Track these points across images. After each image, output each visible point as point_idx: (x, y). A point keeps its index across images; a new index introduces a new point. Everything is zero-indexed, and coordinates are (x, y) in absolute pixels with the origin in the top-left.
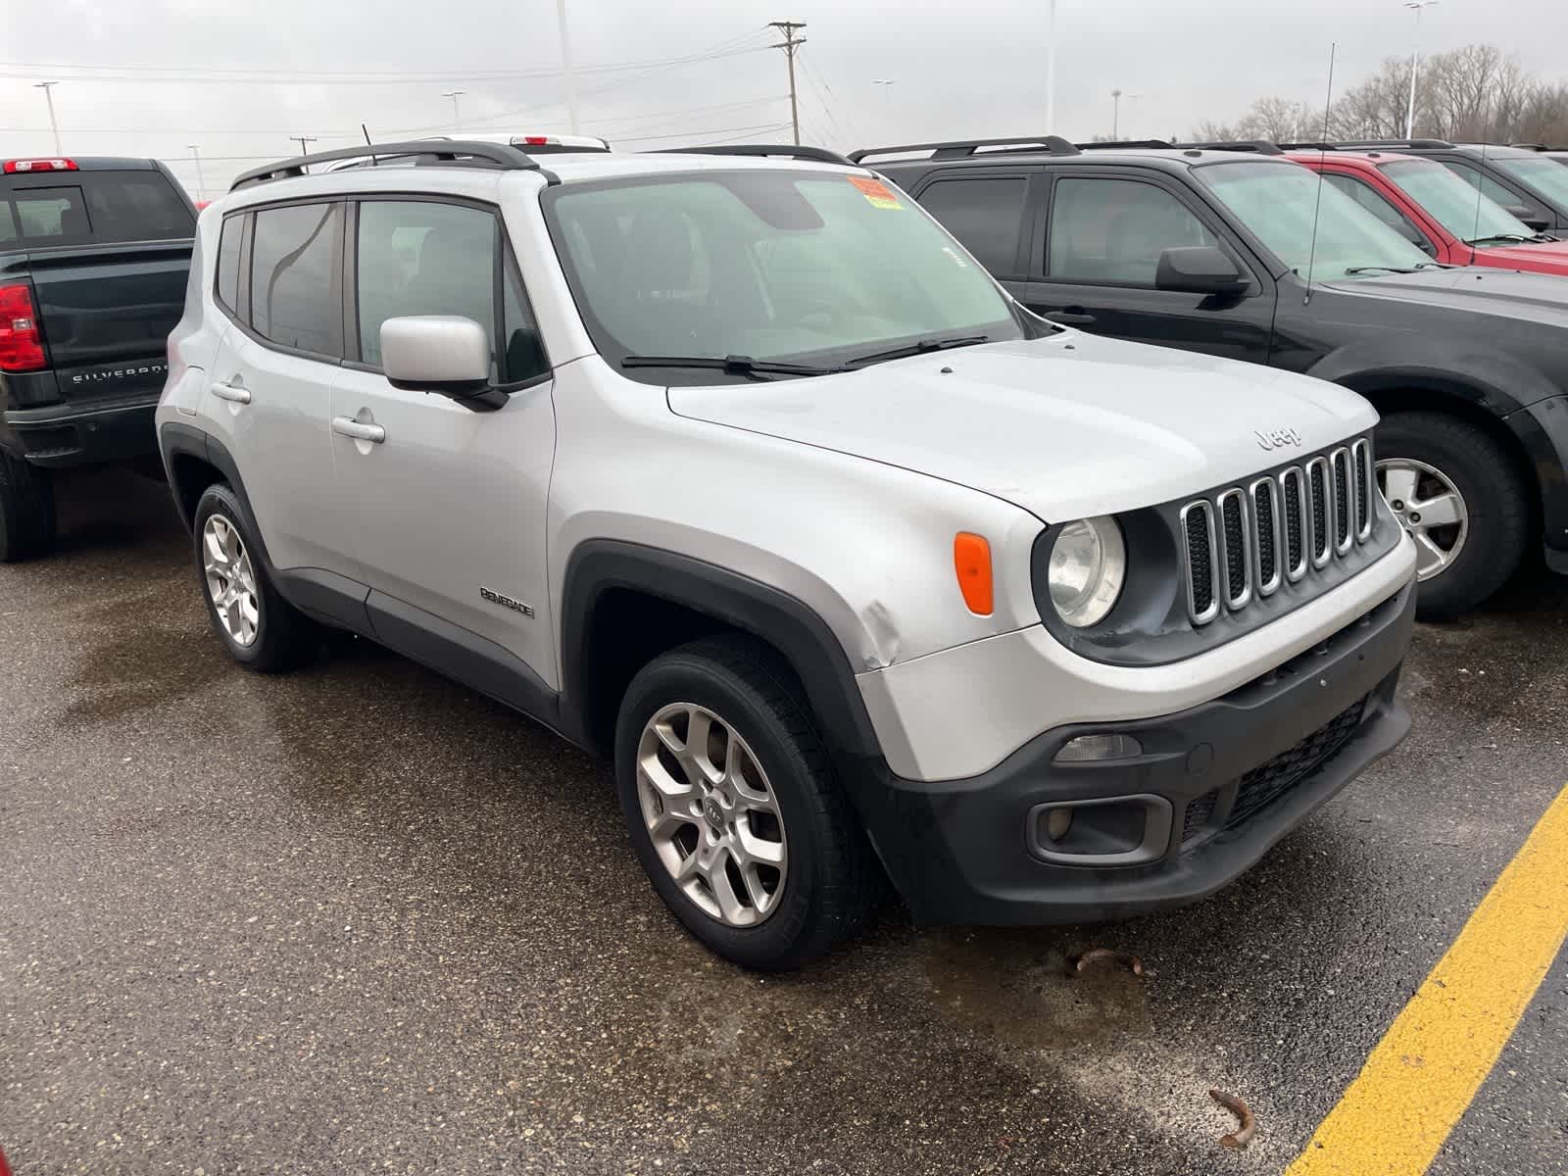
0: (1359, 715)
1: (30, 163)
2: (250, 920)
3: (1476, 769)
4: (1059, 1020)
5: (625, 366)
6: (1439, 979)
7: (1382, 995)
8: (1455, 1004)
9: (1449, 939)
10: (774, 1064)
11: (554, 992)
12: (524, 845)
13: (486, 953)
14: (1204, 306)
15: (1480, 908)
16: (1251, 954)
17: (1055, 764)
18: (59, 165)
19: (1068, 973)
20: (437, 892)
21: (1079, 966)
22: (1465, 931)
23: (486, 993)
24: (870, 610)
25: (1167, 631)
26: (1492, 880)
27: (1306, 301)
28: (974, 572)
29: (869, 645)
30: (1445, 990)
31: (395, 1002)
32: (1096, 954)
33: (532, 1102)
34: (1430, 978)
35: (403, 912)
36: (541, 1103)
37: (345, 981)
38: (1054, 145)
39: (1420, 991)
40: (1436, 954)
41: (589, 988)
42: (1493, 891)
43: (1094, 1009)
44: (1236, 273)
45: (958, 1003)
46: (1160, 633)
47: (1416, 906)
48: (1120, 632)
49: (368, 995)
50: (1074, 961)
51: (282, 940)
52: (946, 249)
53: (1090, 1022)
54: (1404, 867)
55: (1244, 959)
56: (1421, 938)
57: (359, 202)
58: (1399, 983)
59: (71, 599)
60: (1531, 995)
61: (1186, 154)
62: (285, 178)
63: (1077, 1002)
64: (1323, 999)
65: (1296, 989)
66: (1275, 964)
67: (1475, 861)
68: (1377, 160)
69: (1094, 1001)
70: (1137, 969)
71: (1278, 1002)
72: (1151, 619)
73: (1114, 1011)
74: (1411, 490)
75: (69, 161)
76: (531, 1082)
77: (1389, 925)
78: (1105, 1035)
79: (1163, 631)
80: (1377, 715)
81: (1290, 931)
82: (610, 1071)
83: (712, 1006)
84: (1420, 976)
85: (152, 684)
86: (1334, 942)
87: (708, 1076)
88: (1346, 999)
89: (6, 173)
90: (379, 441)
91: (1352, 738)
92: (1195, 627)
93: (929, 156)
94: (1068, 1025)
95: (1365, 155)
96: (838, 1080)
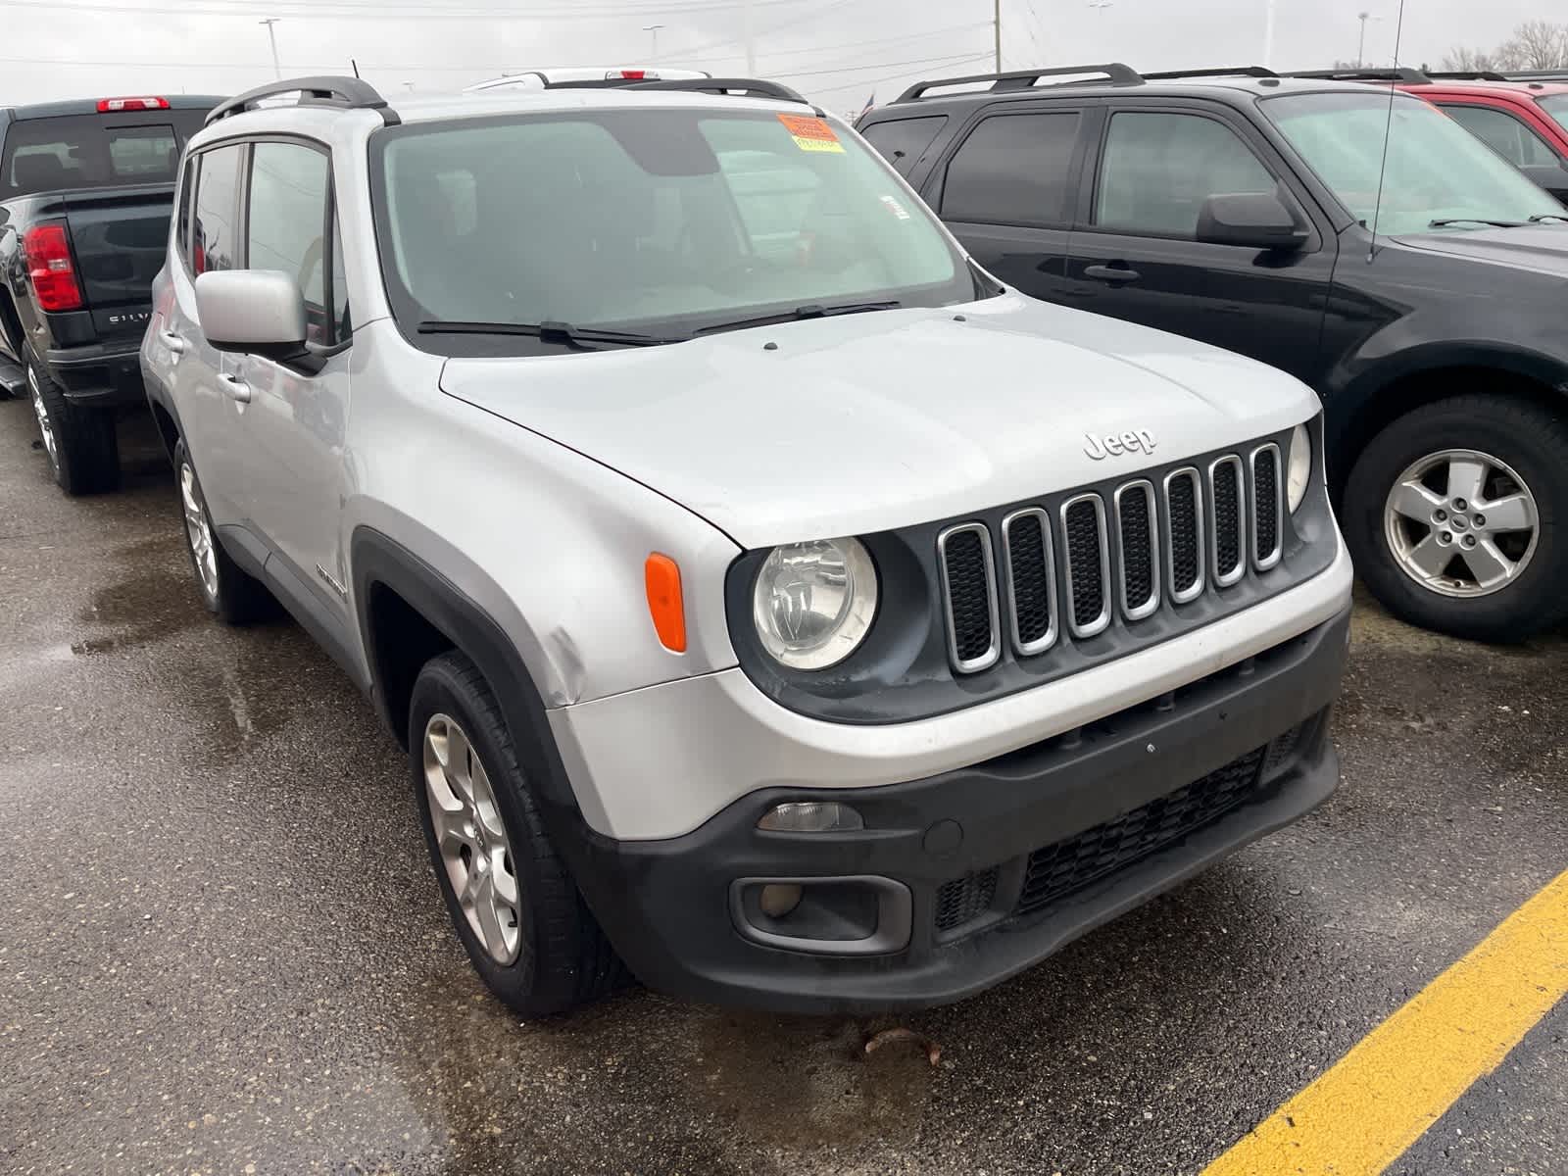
0: (1256, 775)
1: (123, 101)
2: (67, 897)
3: (1462, 838)
4: (815, 1114)
5: (421, 332)
6: (1291, 1115)
7: (1210, 1128)
8: (1298, 1151)
9: (1326, 1060)
10: (482, 1130)
11: (305, 1013)
12: (367, 837)
13: (264, 959)
14: (1257, 262)
15: (1386, 1024)
16: (1077, 1053)
17: (760, 833)
18: (152, 103)
19: (855, 1054)
20: (255, 883)
21: (868, 1048)
22: (1353, 1052)
23: (239, 1007)
24: (554, 636)
25: (914, 680)
26: (1419, 988)
27: (1369, 259)
28: (665, 600)
29: (553, 678)
30: (1291, 1130)
31: (146, 1006)
32: (894, 1034)
33: (216, 1142)
34: (1279, 1111)
35: (209, 902)
36: (224, 1144)
37: (115, 975)
38: (1120, 74)
39: (1260, 1129)
40: (1301, 1079)
41: (342, 1012)
42: (1412, 1002)
43: (863, 1104)
44: (1291, 224)
45: (715, 1077)
46: (902, 683)
47: (1306, 1011)
48: (855, 678)
49: (127, 995)
50: (867, 1038)
51: (83, 922)
52: (886, 199)
53: (850, 1120)
54: (1313, 958)
55: (1065, 1059)
56: (1293, 1056)
57: (253, 144)
58: (1239, 1113)
59: (106, 535)
60: (1399, 1153)
61: (1261, 83)
62: (231, 116)
63: (848, 1093)
64: (1135, 1123)
65: (1109, 1105)
66: (1097, 1070)
67: (1408, 960)
68: (1537, 93)
69: (870, 1096)
70: (934, 1058)
71: (1080, 1120)
72: (893, 667)
73: (883, 1109)
74: (1476, 487)
75: (160, 99)
76: (227, 1117)
77: (1260, 1033)
78: (858, 1140)
79: (907, 680)
80: (1294, 775)
81: (1137, 1028)
82: (310, 1116)
83: (456, 1049)
84: (1268, 1106)
85: (126, 630)
86: (1183, 1048)
87: (407, 1136)
88: (1163, 1125)
89: (100, 112)
90: (246, 400)
91: (1243, 804)
92: (957, 675)
93: (988, 88)
94: (824, 1120)
95: (1524, 86)
96: (538, 1159)
